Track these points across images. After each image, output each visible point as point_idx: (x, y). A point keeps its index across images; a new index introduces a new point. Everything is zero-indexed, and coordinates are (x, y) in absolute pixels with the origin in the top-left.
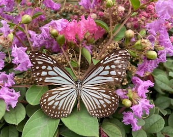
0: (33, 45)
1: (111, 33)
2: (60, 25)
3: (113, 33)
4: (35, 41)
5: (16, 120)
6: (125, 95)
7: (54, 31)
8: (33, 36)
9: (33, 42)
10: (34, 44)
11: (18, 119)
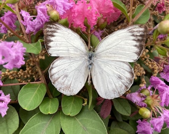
0: (27, 31)
1: (131, 17)
2: (62, 6)
3: (133, 17)
4: (28, 26)
5: (8, 130)
6: (143, 101)
7: (54, 13)
8: (26, 19)
9: (26, 26)
10: (27, 29)
11: (10, 130)
